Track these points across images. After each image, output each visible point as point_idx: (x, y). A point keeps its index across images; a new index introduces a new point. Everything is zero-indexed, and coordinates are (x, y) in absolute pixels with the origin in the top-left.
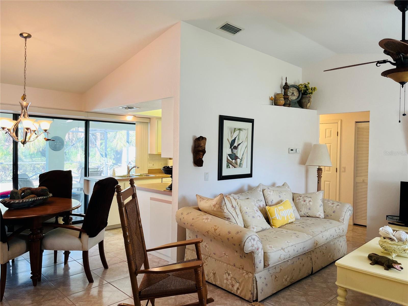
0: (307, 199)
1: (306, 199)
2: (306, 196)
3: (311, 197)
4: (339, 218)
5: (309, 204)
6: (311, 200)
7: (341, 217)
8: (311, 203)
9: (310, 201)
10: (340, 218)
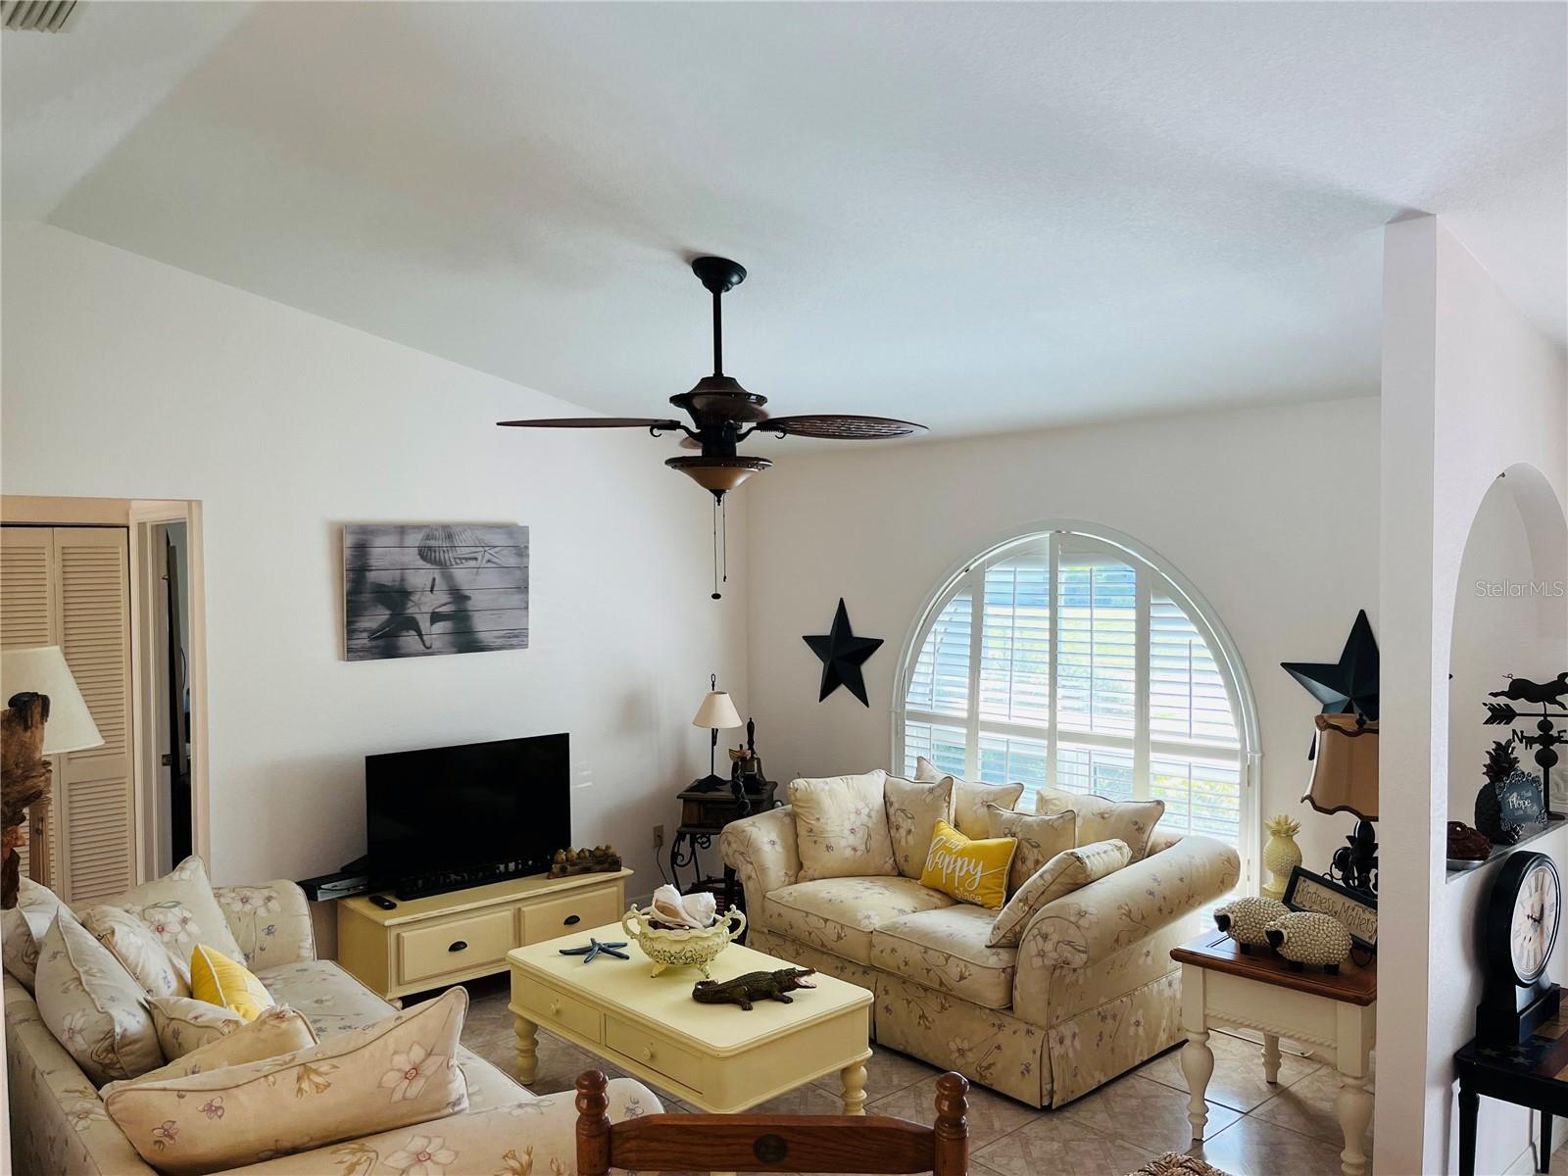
0: (165, 916)
1: (159, 916)
2: (155, 906)
3: (179, 903)
4: (300, 947)
5: (189, 934)
6: (188, 915)
7: (301, 941)
8: (192, 927)
9: (185, 921)
10: (301, 944)
